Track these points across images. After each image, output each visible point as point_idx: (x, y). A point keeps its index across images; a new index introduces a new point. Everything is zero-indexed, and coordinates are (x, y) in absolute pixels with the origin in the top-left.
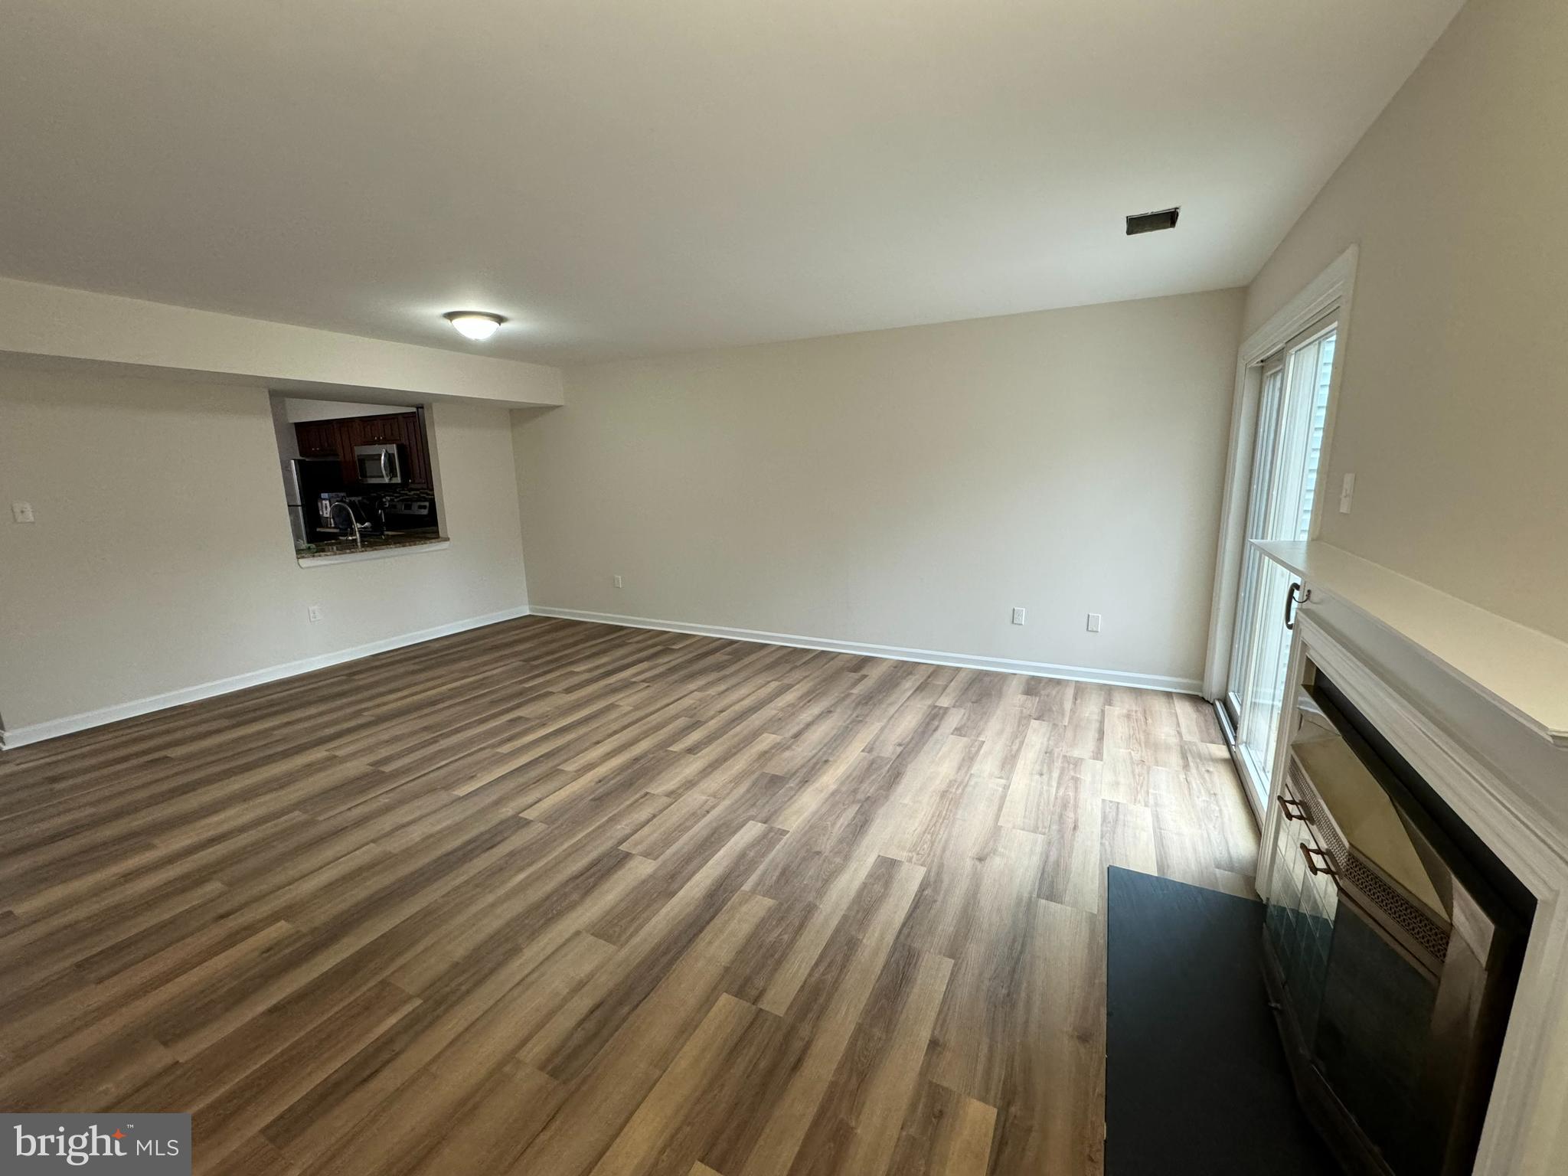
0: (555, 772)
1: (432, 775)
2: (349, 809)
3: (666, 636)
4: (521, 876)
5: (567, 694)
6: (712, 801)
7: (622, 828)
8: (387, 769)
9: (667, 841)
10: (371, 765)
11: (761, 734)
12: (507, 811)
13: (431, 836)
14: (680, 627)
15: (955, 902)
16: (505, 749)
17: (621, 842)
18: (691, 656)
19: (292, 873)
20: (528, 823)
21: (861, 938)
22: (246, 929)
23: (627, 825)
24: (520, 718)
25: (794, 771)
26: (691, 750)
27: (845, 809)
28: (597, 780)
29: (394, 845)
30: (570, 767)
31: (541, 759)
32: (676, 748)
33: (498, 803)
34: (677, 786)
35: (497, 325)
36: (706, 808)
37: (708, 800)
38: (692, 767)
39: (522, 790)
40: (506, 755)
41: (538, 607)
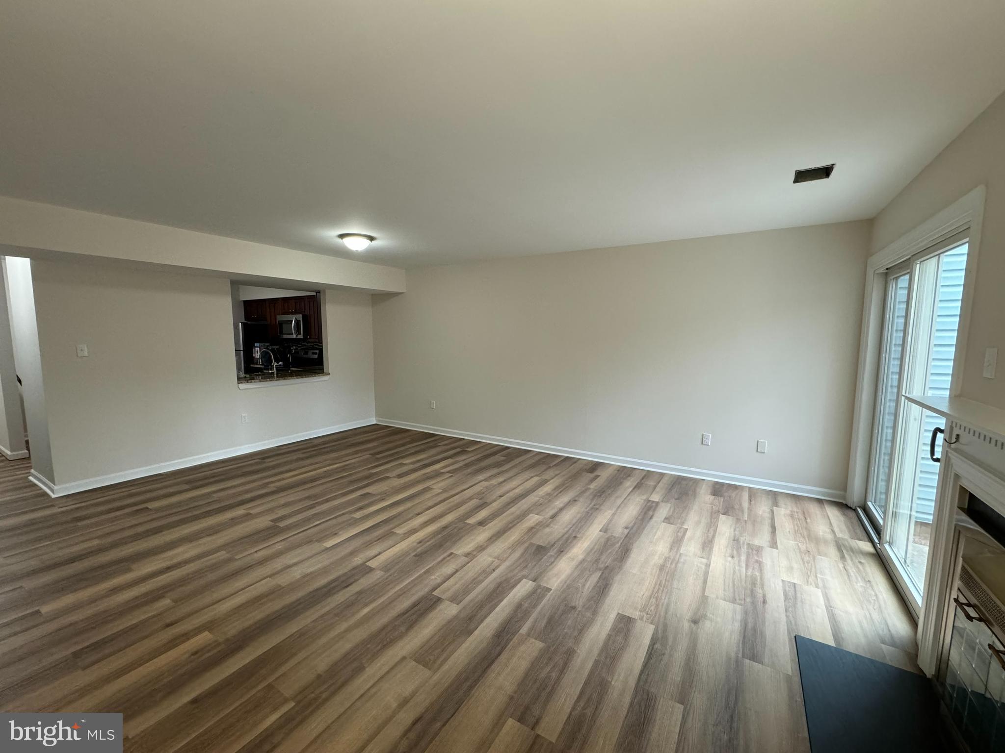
0: (390, 534)
1: (308, 531)
2: (256, 552)
3: (461, 443)
4: (366, 610)
5: (398, 478)
6: (496, 562)
7: (435, 578)
8: (282, 524)
9: (467, 590)
10: (272, 521)
11: (528, 514)
12: (358, 560)
13: (308, 575)
14: (472, 436)
15: (679, 656)
16: (358, 515)
17: (434, 589)
18: (479, 456)
19: (216, 596)
20: (371, 570)
21: (610, 680)
22: (183, 635)
23: (438, 576)
24: (368, 493)
25: (553, 543)
26: (481, 523)
27: (591, 575)
28: (418, 541)
29: (283, 580)
30: (400, 531)
31: (381, 523)
32: (471, 521)
33: (353, 553)
34: (471, 549)
35: (369, 241)
36: (492, 567)
37: (494, 562)
38: (482, 536)
39: (368, 545)
40: (358, 519)
41: (381, 419)
